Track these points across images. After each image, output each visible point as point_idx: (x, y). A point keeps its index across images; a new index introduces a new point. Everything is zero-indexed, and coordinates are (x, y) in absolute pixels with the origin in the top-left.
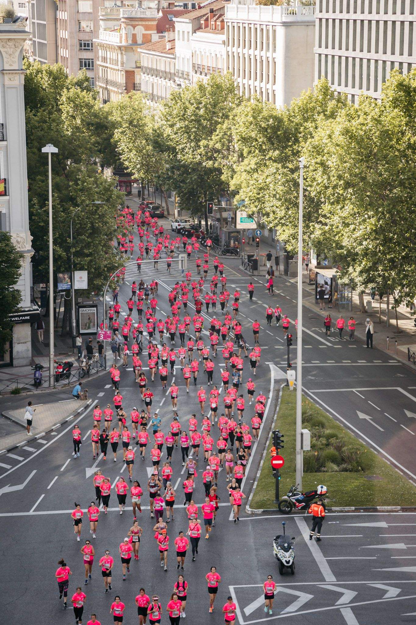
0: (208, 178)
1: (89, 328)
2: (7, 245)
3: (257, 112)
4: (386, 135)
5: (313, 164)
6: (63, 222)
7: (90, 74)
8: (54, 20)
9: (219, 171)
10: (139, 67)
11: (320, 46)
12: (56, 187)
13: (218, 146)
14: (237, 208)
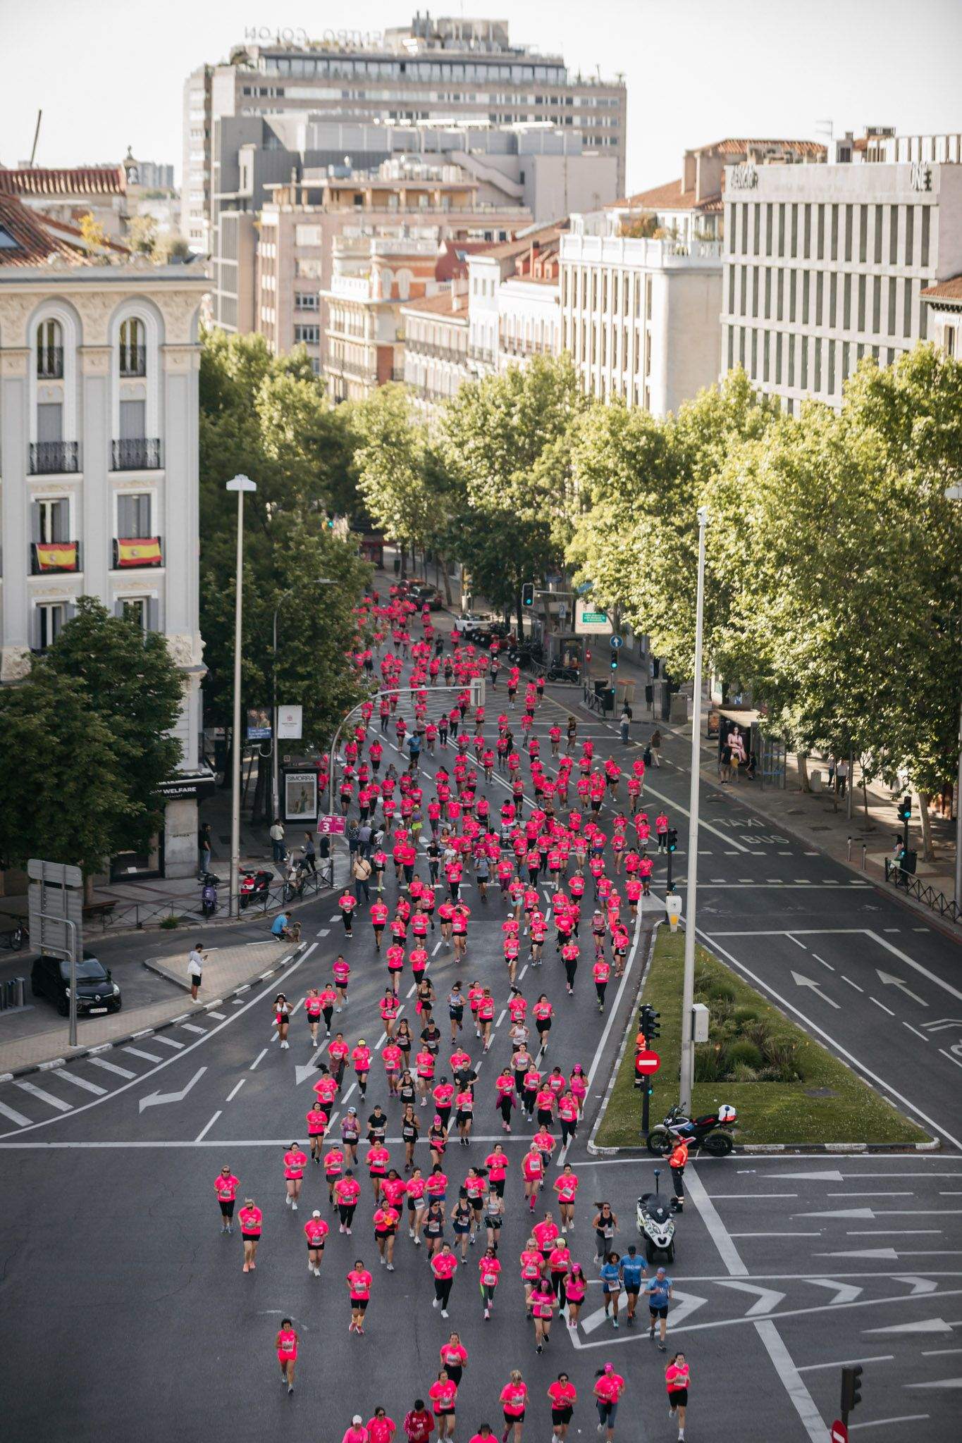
0: (525, 540)
1: (302, 810)
2: (159, 657)
3: (618, 423)
4: (852, 472)
5: (721, 520)
6: (260, 616)
7: (312, 353)
8: (250, 258)
9: (546, 527)
10: (403, 341)
11: (731, 312)
12: (250, 552)
13: (544, 482)
14: (577, 597)
